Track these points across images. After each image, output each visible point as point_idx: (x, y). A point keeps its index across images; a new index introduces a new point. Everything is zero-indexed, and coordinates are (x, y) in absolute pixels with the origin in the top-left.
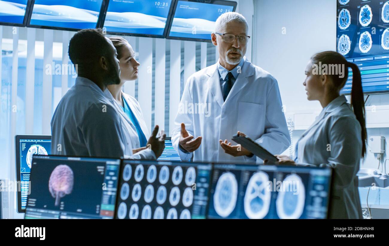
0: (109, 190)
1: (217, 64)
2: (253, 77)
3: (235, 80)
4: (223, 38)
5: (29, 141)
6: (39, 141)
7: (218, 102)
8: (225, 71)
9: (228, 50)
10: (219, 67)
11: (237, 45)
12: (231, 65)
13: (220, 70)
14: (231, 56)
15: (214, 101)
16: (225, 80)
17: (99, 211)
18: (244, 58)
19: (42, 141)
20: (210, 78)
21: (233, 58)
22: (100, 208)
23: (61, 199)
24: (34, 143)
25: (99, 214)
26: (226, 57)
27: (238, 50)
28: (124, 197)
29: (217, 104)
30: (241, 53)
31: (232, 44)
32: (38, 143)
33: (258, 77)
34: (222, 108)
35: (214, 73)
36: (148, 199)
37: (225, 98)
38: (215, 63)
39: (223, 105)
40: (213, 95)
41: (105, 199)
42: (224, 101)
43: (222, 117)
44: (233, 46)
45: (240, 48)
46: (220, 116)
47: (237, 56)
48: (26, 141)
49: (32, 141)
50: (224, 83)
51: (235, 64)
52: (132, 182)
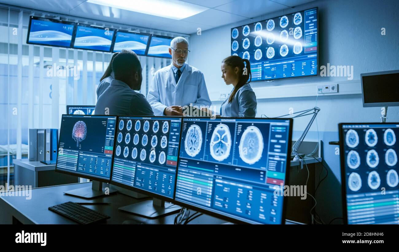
0: (110, 137)
1: (172, 65)
2: (190, 72)
3: (182, 73)
4: (175, 51)
5: (74, 108)
6: (80, 108)
7: (173, 84)
8: (176, 69)
9: (178, 58)
10: (172, 66)
11: (183, 56)
12: (179, 66)
13: (173, 69)
14: (180, 61)
15: (171, 83)
16: (176, 74)
17: (104, 150)
18: (186, 63)
19: (81, 108)
20: (167, 72)
21: (180, 62)
22: (104, 148)
23: (80, 143)
24: (77, 109)
25: (103, 153)
26: (177, 62)
27: (183, 58)
28: (119, 141)
29: (173, 86)
30: (185, 60)
31: (181, 55)
32: (79, 109)
33: (193, 71)
34: (176, 87)
35: (170, 69)
36: (136, 143)
37: (177, 82)
38: (170, 64)
39: (176, 86)
40: (170, 81)
41: (107, 142)
42: (177, 84)
43: (176, 92)
44: (181, 56)
45: (185, 57)
46: (175, 92)
47: (183, 61)
48: (72, 108)
49: (76, 108)
50: (176, 75)
51: (181, 65)
52: (125, 132)
